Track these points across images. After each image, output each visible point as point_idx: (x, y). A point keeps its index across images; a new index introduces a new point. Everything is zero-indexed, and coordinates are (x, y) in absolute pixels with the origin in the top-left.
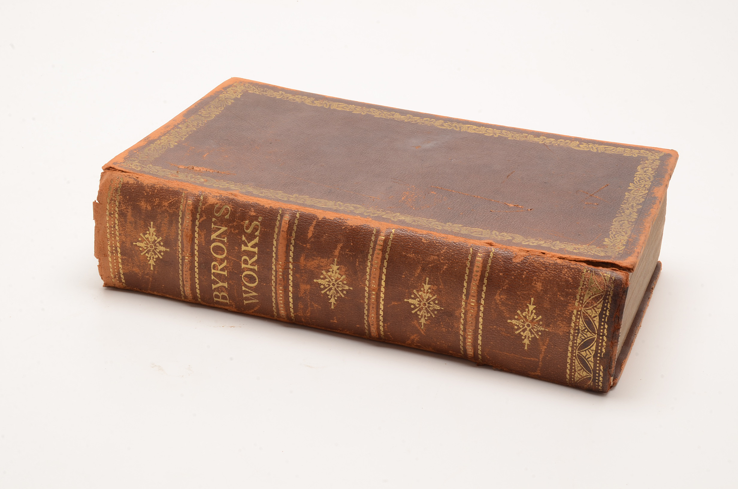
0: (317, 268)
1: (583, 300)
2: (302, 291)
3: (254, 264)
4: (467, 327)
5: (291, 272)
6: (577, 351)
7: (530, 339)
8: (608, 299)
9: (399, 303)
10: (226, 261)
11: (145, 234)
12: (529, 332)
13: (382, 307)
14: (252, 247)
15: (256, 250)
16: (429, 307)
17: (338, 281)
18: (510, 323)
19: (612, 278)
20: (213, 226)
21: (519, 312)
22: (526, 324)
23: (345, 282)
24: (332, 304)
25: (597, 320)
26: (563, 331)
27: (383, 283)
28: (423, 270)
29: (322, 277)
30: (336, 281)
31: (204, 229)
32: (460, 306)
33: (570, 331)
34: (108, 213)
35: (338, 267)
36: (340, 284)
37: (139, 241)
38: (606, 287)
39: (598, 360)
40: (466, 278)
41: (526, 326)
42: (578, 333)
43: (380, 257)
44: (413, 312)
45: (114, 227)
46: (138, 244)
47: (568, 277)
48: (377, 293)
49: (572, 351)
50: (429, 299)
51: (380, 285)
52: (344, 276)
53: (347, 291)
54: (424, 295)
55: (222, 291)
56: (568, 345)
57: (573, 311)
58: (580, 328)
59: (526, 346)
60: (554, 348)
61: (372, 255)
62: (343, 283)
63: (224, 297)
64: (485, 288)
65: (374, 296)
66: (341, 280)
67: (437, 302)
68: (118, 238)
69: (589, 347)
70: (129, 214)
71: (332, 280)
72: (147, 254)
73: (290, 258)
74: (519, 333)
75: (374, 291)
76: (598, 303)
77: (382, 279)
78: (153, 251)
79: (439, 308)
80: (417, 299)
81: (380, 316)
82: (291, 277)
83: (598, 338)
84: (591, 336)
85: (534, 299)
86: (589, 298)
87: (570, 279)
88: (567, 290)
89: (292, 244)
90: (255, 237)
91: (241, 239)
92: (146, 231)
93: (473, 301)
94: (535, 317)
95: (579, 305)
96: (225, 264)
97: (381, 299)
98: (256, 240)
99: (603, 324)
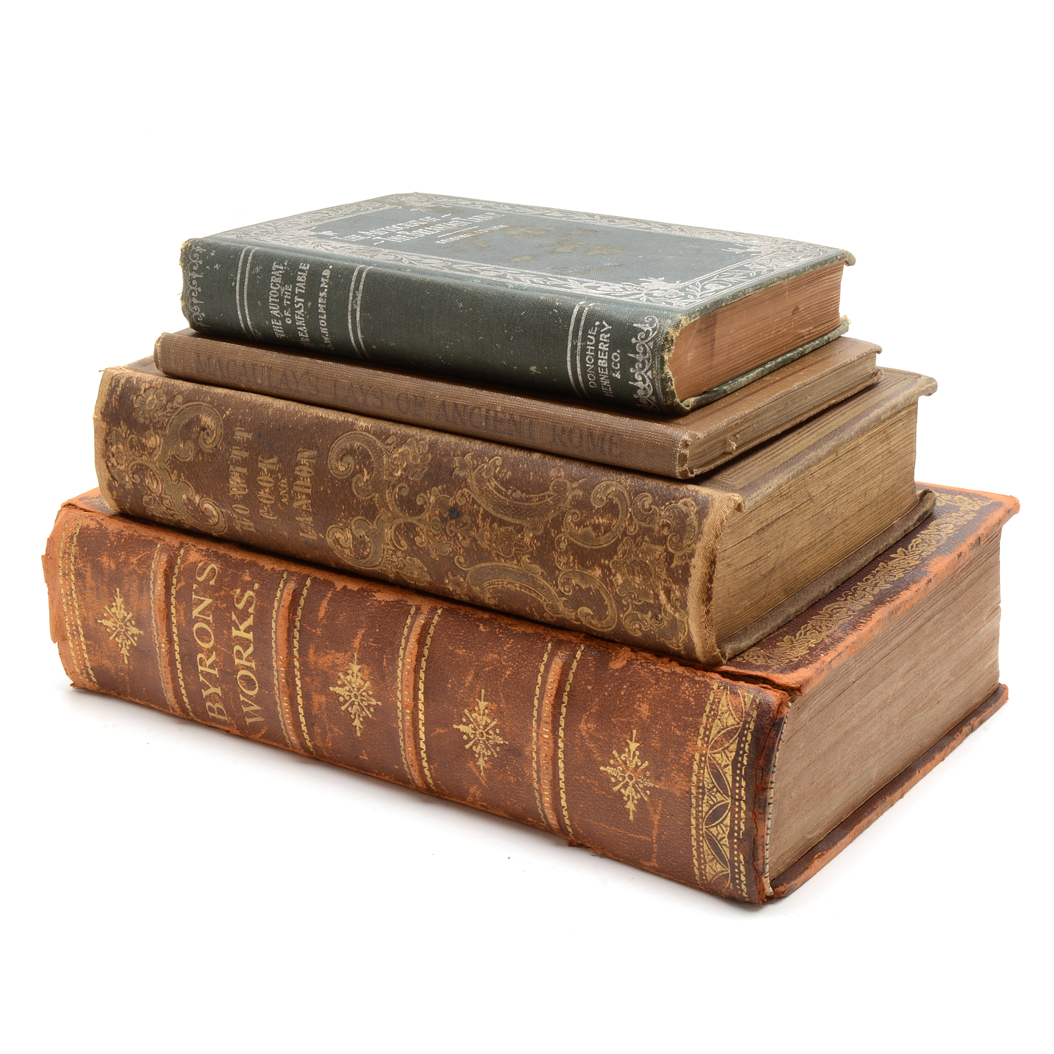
0: (332, 668)
1: (708, 737)
2: (316, 705)
3: (250, 658)
4: (542, 776)
5: (297, 673)
6: (704, 827)
7: (636, 802)
8: (746, 736)
9: (446, 730)
10: (214, 653)
11: (111, 607)
12: (633, 789)
13: (422, 736)
14: (245, 631)
15: (250, 636)
16: (488, 739)
17: (361, 690)
18: (604, 771)
19: (755, 701)
20: (194, 596)
21: (615, 752)
22: (626, 775)
23: (371, 693)
24: (358, 728)
25: (729, 770)
26: (681, 789)
27: (421, 696)
28: (477, 675)
29: (339, 682)
30: (359, 690)
31: (183, 601)
32: (530, 739)
33: (690, 789)
34: (61, 574)
35: (359, 667)
36: (364, 696)
37: (105, 618)
38: (744, 715)
39: (735, 843)
40: (537, 691)
41: (627, 779)
42: (703, 794)
43: (415, 652)
44: (467, 747)
45: (71, 595)
46: (105, 622)
47: (689, 697)
48: (412, 713)
49: (697, 825)
50: (487, 726)
51: (416, 698)
52: (368, 684)
53: (376, 707)
54: (479, 718)
55: (216, 702)
56: (690, 814)
57: (694, 755)
58: (706, 786)
59: (631, 813)
60: (670, 819)
61: (405, 649)
62: (368, 694)
63: (220, 712)
64: (565, 709)
65: (408, 718)
66: (364, 688)
67: (498, 731)
68: (77, 613)
69: (721, 819)
70: (88, 575)
71: (353, 688)
72: (117, 639)
73: (295, 649)
74: (619, 791)
75: (409, 709)
76: (731, 741)
77: (419, 690)
78: (125, 635)
79: (502, 742)
80: (470, 725)
81: (422, 752)
82: (298, 682)
83: (733, 804)
84: (723, 801)
85: (637, 732)
86: (719, 732)
87: (691, 699)
88: (686, 718)
89: (296, 628)
90: (248, 615)
91: (231, 618)
92: (112, 602)
93: (546, 730)
94: (639, 764)
95: (702, 745)
96: (213, 657)
97: (421, 723)
98: (250, 621)
99: (738, 778)
